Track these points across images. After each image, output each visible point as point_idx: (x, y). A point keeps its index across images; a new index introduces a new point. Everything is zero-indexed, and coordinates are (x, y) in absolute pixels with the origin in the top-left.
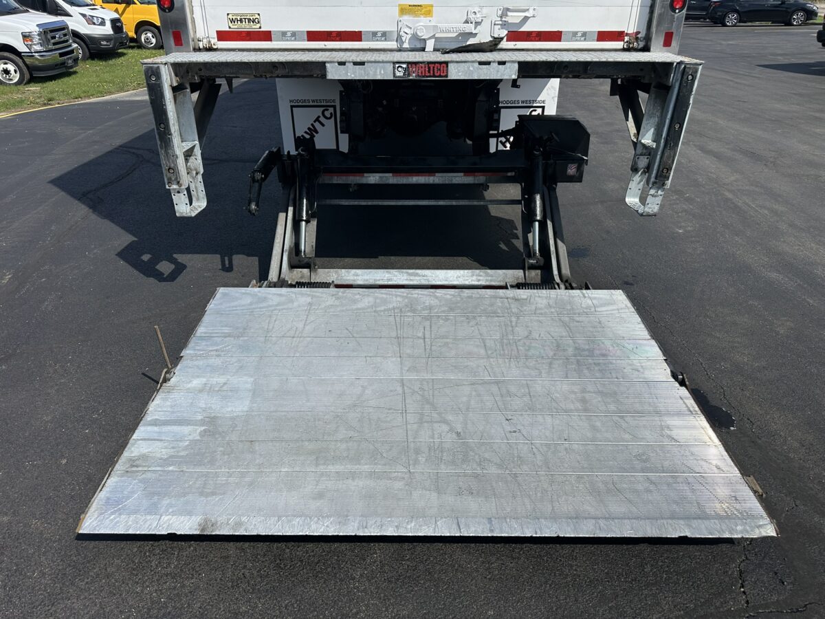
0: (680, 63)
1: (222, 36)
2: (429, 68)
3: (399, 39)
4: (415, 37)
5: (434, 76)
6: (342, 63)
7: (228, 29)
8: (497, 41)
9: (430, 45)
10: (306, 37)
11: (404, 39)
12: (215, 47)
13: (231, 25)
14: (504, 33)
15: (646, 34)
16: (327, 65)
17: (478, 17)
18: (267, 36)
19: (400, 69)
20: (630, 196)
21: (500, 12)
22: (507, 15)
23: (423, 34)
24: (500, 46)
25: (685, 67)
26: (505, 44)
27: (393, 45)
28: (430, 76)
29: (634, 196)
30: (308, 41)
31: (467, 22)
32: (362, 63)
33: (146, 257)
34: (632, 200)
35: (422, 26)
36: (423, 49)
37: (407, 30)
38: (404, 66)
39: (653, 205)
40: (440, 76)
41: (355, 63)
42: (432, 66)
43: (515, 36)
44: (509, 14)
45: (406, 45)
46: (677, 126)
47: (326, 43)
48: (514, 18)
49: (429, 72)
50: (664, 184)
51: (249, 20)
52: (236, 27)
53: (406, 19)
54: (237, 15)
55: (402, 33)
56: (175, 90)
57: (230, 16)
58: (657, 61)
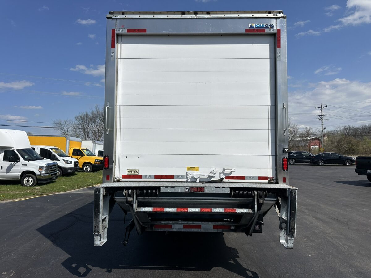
0: (289, 189)
1: (124, 177)
2: (198, 189)
3: (187, 178)
4: (193, 177)
5: (199, 192)
6: (166, 187)
7: (126, 174)
8: (222, 179)
9: (198, 180)
10: (154, 177)
11: (189, 178)
12: (121, 180)
13: (128, 173)
14: (224, 177)
15: (276, 178)
16: (161, 188)
17: (215, 171)
18: (140, 177)
19: (187, 189)
20: (281, 240)
21: (222, 170)
22: (225, 171)
23: (195, 177)
24: (223, 181)
25: (291, 190)
26: (225, 180)
27: (185, 180)
28: (198, 192)
29: (283, 239)
30: (155, 178)
31: (211, 173)
32: (174, 187)
33: (74, 265)
34: (282, 241)
35: (195, 174)
36: (195, 182)
37: (190, 175)
38: (189, 188)
39: (291, 244)
40: (202, 192)
41: (171, 187)
42: (198, 188)
43: (228, 177)
44: (225, 170)
45: (189, 180)
46: (293, 212)
47: (161, 179)
48: (227, 172)
49: (198, 190)
50: (293, 235)
51: (135, 172)
52: (129, 174)
53: (190, 172)
54: (131, 170)
55: (188, 176)
56: (104, 196)
57: (128, 170)
58: (280, 188)
